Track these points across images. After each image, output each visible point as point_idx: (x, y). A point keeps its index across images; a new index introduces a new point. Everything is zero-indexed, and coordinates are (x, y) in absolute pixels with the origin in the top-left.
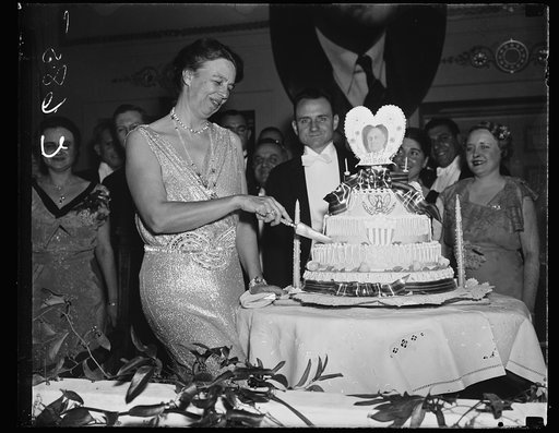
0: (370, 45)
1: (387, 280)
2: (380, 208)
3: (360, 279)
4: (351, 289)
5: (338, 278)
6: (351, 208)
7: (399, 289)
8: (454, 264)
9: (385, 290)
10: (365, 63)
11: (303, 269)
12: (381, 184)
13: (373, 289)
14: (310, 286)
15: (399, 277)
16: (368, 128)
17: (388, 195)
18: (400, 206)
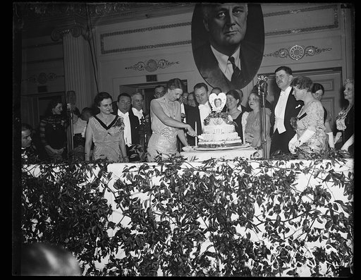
0: (233, 53)
1: (219, 143)
2: (218, 123)
3: (212, 143)
4: (210, 146)
5: (207, 143)
6: (210, 123)
7: (222, 145)
8: (242, 139)
9: (219, 146)
10: (232, 60)
11: (198, 142)
12: (219, 117)
13: (216, 146)
14: (200, 146)
15: (222, 142)
16: (216, 100)
17: (221, 120)
18: (224, 122)
